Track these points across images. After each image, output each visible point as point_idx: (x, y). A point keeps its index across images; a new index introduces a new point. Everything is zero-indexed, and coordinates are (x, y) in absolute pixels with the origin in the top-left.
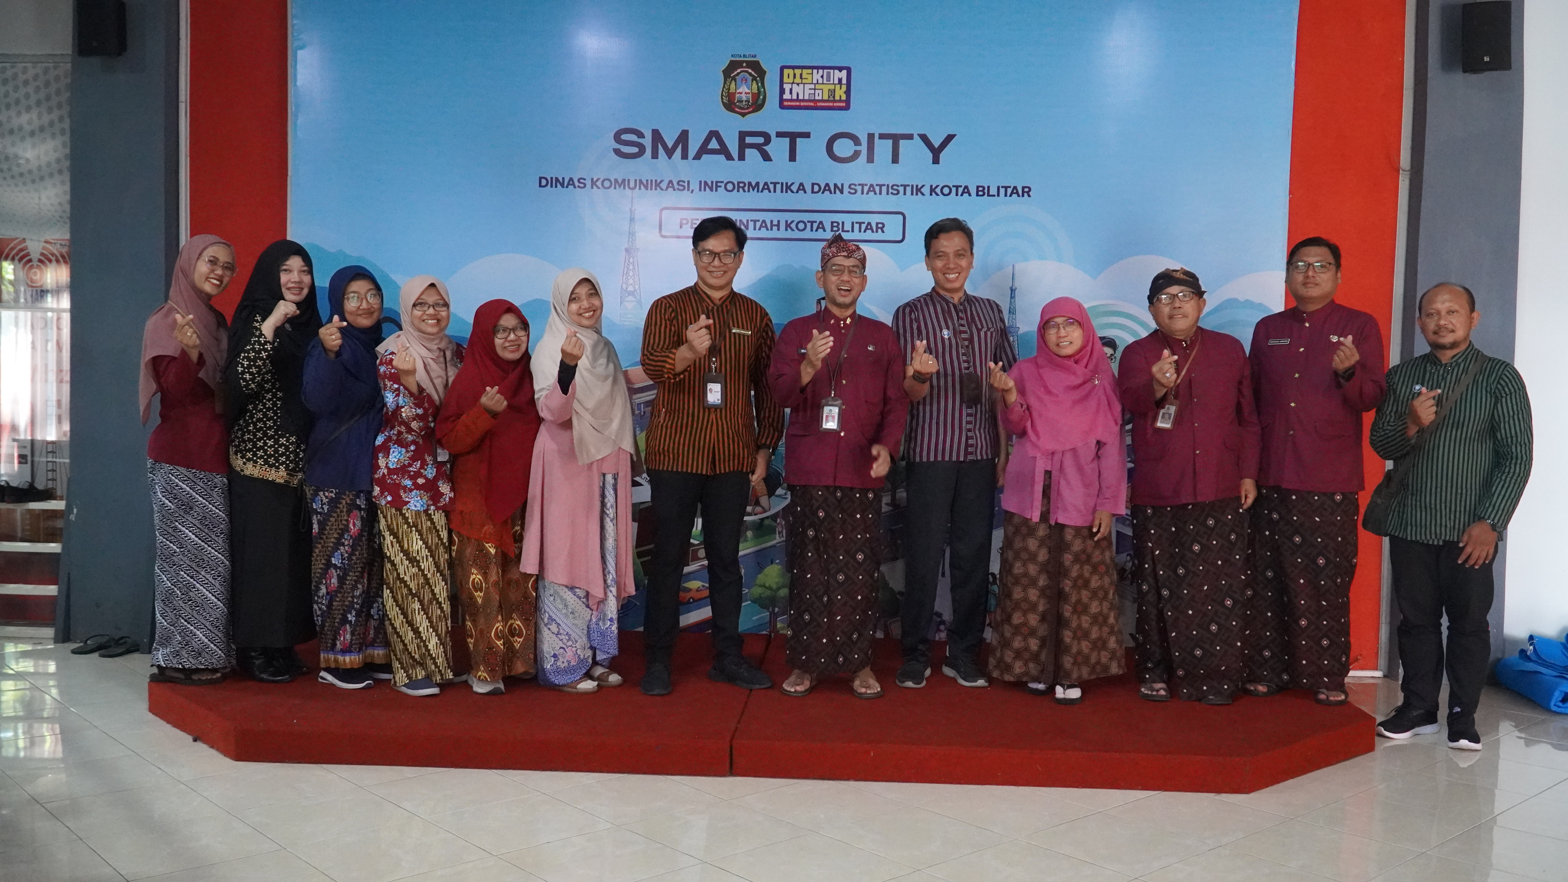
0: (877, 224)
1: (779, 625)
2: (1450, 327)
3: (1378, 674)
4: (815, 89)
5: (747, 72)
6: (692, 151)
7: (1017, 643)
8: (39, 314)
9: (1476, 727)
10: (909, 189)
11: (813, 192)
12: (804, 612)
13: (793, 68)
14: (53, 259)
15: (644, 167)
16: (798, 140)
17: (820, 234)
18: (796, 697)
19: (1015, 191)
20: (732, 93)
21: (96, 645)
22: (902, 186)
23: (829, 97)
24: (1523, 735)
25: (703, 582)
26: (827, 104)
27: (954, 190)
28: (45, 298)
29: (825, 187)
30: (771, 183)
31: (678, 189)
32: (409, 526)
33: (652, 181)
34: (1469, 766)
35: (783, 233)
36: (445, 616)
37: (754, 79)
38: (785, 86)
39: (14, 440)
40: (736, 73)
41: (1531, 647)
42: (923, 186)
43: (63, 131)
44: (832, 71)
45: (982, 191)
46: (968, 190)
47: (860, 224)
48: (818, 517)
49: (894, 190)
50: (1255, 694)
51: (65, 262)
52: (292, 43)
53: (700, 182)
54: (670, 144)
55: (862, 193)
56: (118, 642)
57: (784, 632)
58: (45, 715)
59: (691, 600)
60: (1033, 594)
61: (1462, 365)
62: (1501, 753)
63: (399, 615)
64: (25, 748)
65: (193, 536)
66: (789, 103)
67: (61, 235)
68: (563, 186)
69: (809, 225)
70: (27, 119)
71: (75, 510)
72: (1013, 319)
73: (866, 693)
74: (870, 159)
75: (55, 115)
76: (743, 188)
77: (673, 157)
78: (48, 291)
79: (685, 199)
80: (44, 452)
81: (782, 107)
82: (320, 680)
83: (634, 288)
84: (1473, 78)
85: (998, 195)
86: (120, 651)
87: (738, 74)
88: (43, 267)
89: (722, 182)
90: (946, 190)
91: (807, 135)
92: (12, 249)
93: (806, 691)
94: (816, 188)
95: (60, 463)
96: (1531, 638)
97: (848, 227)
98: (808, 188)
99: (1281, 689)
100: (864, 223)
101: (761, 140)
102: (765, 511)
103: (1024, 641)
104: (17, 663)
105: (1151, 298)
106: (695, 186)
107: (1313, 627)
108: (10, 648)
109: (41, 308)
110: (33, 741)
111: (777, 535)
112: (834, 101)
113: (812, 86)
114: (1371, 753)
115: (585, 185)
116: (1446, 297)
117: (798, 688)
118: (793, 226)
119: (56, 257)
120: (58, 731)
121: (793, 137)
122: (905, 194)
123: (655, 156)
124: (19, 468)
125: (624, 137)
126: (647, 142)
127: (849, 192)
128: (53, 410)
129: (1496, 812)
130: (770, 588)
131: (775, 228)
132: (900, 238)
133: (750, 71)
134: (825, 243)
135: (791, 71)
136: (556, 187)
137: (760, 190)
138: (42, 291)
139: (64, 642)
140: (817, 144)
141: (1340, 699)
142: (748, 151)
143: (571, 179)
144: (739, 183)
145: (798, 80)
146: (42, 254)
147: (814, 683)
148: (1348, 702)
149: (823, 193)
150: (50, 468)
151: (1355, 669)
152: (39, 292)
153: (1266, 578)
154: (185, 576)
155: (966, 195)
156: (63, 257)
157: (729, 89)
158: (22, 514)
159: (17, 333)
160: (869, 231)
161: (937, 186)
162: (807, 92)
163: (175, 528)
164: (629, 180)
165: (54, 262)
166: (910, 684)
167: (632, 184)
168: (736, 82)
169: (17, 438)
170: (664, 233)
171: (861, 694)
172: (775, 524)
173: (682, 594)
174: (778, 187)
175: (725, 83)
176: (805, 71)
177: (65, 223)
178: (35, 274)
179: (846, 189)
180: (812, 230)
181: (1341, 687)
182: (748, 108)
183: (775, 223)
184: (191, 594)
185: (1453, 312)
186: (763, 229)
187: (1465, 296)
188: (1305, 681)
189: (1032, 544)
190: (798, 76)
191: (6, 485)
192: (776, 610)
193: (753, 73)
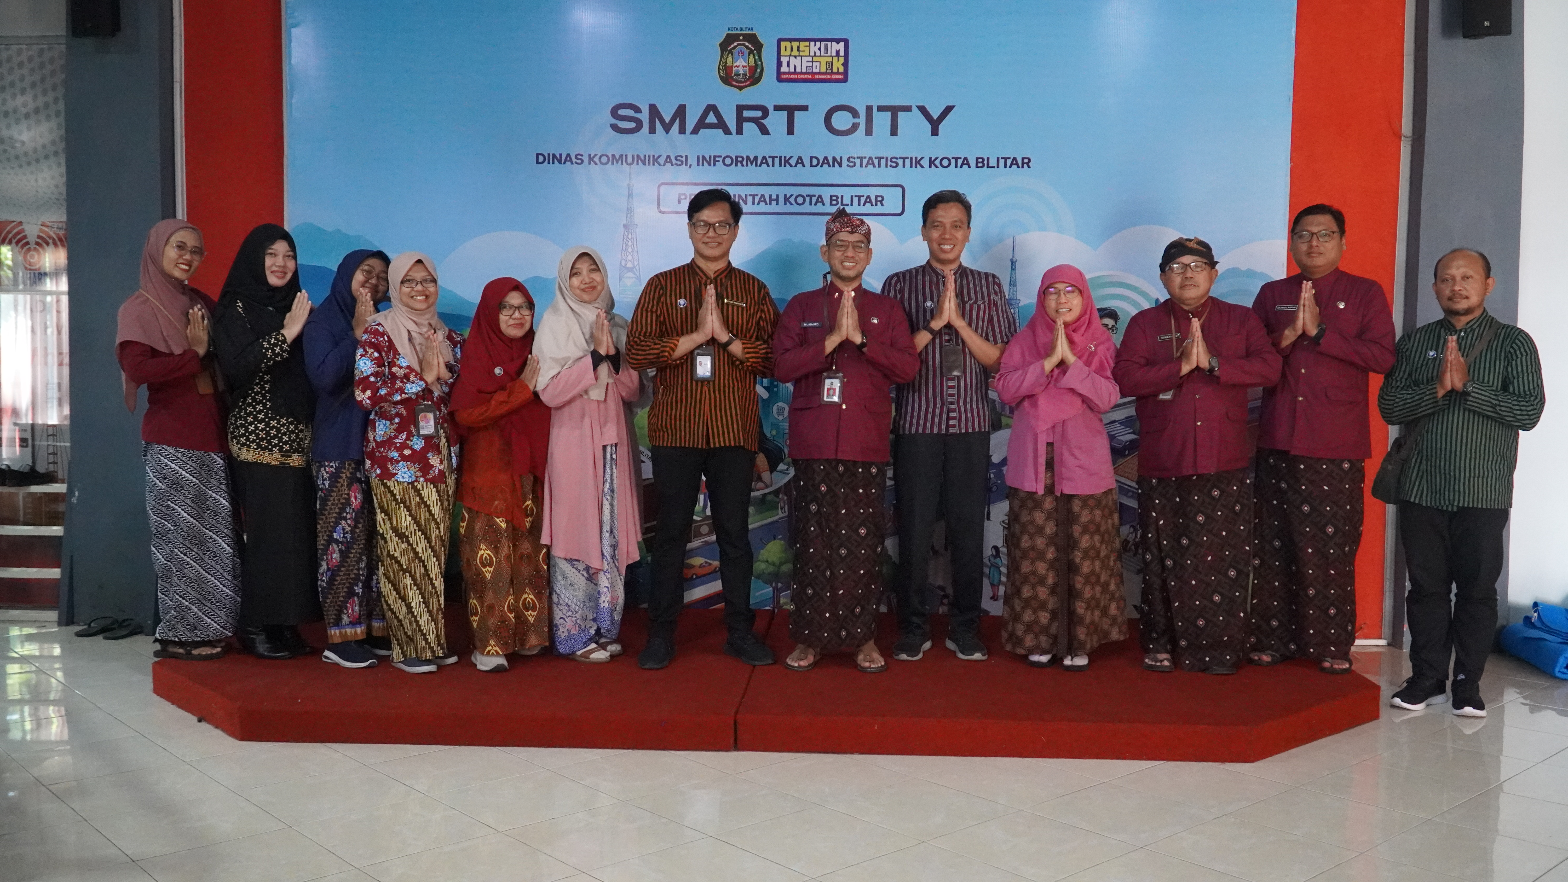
0: (877, 197)
1: (782, 601)
2: (1464, 293)
3: (1383, 642)
4: (812, 62)
5: (744, 45)
6: (690, 125)
7: (1027, 616)
8: (38, 297)
9: (1481, 694)
10: (908, 162)
11: (811, 166)
12: (807, 586)
13: (791, 40)
14: (50, 241)
15: (641, 143)
16: (796, 113)
17: (819, 208)
18: (801, 671)
19: (1014, 162)
20: (729, 67)
21: (100, 628)
22: (900, 158)
23: (827, 69)
24: (1528, 702)
25: (705, 558)
26: (825, 77)
27: (953, 161)
28: (43, 280)
29: (824, 161)
30: (769, 157)
31: (676, 164)
32: (397, 503)
33: (649, 157)
34: (1474, 733)
35: (781, 208)
36: (436, 592)
37: (751, 52)
38: (782, 59)
39: (15, 424)
40: (732, 46)
41: (1536, 614)
42: (922, 158)
43: (57, 114)
44: (829, 43)
45: (981, 163)
46: (968, 161)
47: (859, 197)
48: (820, 491)
49: (893, 162)
50: (1259, 664)
51: (63, 245)
52: (286, 20)
53: (698, 157)
54: (667, 119)
55: (861, 166)
56: (122, 624)
57: (787, 607)
58: (52, 696)
59: (694, 577)
60: (1042, 568)
61: (1477, 331)
62: (1505, 720)
63: (392, 591)
64: (32, 731)
65: (185, 515)
66: (787, 76)
67: (57, 217)
68: (560, 162)
69: (808, 199)
70: (23, 102)
71: (77, 493)
72: (1013, 291)
73: (870, 667)
74: (869, 132)
75: (50, 97)
76: (741, 162)
77: (671, 131)
78: (45, 274)
79: (684, 174)
80: (45, 435)
81: (780, 80)
82: (324, 659)
83: (633, 264)
84: (1472, 43)
85: (998, 167)
86: (125, 633)
87: (735, 47)
88: (40, 250)
89: (721, 157)
90: (945, 163)
91: (805, 108)
92: (9, 232)
93: (809, 665)
94: (815, 162)
95: (61, 446)
96: (1536, 604)
97: (847, 200)
98: (807, 162)
99: (1286, 659)
100: (863, 196)
101: (758, 114)
102: (767, 487)
103: (1034, 614)
104: (22, 646)
105: (1163, 267)
106: (692, 161)
107: (1321, 596)
108: (15, 631)
109: (39, 291)
110: (39, 723)
111: (780, 510)
112: (832, 73)
113: (810, 59)
114: (1376, 721)
115: (582, 161)
116: (1461, 262)
117: (802, 663)
118: (792, 200)
119: (54, 240)
120: (63, 713)
121: (791, 110)
122: (904, 166)
123: (652, 130)
124: (20, 451)
125: (622, 112)
126: (645, 117)
127: (848, 166)
128: (54, 393)
129: (1502, 779)
130: (774, 564)
131: (774, 203)
132: (899, 211)
133: (747, 44)
134: (829, 217)
135: (788, 44)
136: (553, 163)
137: (759, 164)
138: (40, 274)
139: (67, 624)
140: (817, 116)
141: (1344, 667)
142: (746, 126)
143: (568, 155)
144: (737, 157)
145: (795, 53)
146: (39, 237)
147: (818, 657)
148: (1353, 671)
149: (821, 166)
150: (51, 451)
151: (1360, 638)
152: (37, 275)
153: (1274, 547)
154: (179, 553)
155: (965, 167)
156: (60, 240)
157: (726, 63)
158: (24, 498)
159: (16, 318)
160: (868, 205)
161: (936, 158)
162: (805, 64)
163: (168, 507)
164: (626, 156)
165: (52, 246)
166: (904, 657)
167: (630, 160)
168: (732, 55)
169: (18, 422)
170: (662, 209)
171: (863, 668)
172: (778, 500)
173: (685, 571)
174: (777, 161)
175: (722, 56)
176: (802, 44)
177: (62, 205)
178: (32, 257)
179: (845, 162)
180: (811, 204)
181: (1345, 656)
182: (745, 82)
183: (774, 197)
184: (185, 570)
185: (1468, 278)
186: (762, 204)
187: (1481, 262)
188: (1312, 650)
189: (1039, 517)
190: (795, 49)
191: (7, 469)
192: (780, 585)
193: (750, 46)
